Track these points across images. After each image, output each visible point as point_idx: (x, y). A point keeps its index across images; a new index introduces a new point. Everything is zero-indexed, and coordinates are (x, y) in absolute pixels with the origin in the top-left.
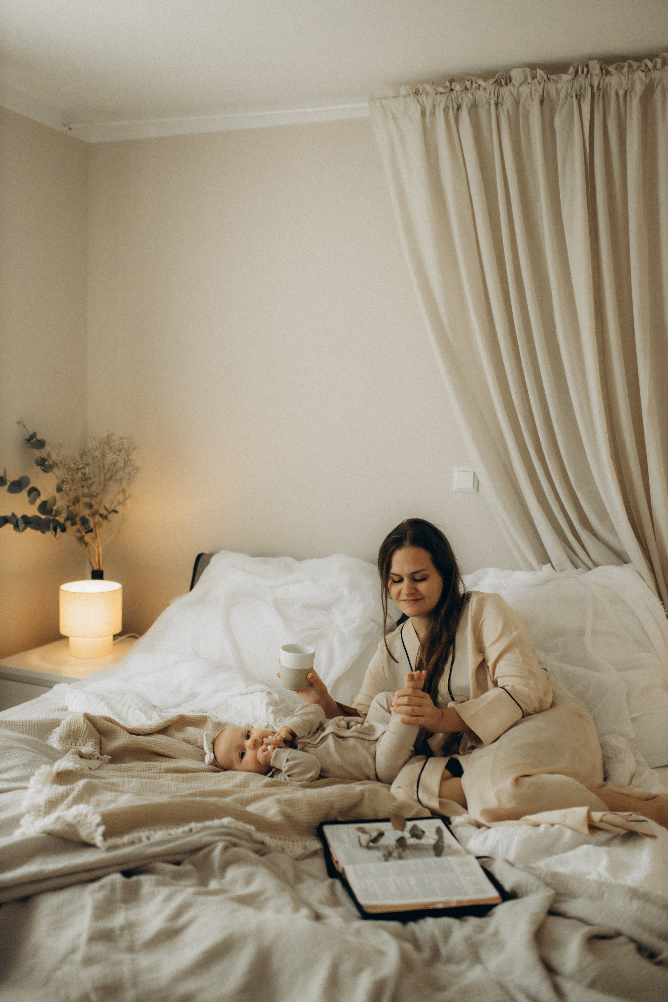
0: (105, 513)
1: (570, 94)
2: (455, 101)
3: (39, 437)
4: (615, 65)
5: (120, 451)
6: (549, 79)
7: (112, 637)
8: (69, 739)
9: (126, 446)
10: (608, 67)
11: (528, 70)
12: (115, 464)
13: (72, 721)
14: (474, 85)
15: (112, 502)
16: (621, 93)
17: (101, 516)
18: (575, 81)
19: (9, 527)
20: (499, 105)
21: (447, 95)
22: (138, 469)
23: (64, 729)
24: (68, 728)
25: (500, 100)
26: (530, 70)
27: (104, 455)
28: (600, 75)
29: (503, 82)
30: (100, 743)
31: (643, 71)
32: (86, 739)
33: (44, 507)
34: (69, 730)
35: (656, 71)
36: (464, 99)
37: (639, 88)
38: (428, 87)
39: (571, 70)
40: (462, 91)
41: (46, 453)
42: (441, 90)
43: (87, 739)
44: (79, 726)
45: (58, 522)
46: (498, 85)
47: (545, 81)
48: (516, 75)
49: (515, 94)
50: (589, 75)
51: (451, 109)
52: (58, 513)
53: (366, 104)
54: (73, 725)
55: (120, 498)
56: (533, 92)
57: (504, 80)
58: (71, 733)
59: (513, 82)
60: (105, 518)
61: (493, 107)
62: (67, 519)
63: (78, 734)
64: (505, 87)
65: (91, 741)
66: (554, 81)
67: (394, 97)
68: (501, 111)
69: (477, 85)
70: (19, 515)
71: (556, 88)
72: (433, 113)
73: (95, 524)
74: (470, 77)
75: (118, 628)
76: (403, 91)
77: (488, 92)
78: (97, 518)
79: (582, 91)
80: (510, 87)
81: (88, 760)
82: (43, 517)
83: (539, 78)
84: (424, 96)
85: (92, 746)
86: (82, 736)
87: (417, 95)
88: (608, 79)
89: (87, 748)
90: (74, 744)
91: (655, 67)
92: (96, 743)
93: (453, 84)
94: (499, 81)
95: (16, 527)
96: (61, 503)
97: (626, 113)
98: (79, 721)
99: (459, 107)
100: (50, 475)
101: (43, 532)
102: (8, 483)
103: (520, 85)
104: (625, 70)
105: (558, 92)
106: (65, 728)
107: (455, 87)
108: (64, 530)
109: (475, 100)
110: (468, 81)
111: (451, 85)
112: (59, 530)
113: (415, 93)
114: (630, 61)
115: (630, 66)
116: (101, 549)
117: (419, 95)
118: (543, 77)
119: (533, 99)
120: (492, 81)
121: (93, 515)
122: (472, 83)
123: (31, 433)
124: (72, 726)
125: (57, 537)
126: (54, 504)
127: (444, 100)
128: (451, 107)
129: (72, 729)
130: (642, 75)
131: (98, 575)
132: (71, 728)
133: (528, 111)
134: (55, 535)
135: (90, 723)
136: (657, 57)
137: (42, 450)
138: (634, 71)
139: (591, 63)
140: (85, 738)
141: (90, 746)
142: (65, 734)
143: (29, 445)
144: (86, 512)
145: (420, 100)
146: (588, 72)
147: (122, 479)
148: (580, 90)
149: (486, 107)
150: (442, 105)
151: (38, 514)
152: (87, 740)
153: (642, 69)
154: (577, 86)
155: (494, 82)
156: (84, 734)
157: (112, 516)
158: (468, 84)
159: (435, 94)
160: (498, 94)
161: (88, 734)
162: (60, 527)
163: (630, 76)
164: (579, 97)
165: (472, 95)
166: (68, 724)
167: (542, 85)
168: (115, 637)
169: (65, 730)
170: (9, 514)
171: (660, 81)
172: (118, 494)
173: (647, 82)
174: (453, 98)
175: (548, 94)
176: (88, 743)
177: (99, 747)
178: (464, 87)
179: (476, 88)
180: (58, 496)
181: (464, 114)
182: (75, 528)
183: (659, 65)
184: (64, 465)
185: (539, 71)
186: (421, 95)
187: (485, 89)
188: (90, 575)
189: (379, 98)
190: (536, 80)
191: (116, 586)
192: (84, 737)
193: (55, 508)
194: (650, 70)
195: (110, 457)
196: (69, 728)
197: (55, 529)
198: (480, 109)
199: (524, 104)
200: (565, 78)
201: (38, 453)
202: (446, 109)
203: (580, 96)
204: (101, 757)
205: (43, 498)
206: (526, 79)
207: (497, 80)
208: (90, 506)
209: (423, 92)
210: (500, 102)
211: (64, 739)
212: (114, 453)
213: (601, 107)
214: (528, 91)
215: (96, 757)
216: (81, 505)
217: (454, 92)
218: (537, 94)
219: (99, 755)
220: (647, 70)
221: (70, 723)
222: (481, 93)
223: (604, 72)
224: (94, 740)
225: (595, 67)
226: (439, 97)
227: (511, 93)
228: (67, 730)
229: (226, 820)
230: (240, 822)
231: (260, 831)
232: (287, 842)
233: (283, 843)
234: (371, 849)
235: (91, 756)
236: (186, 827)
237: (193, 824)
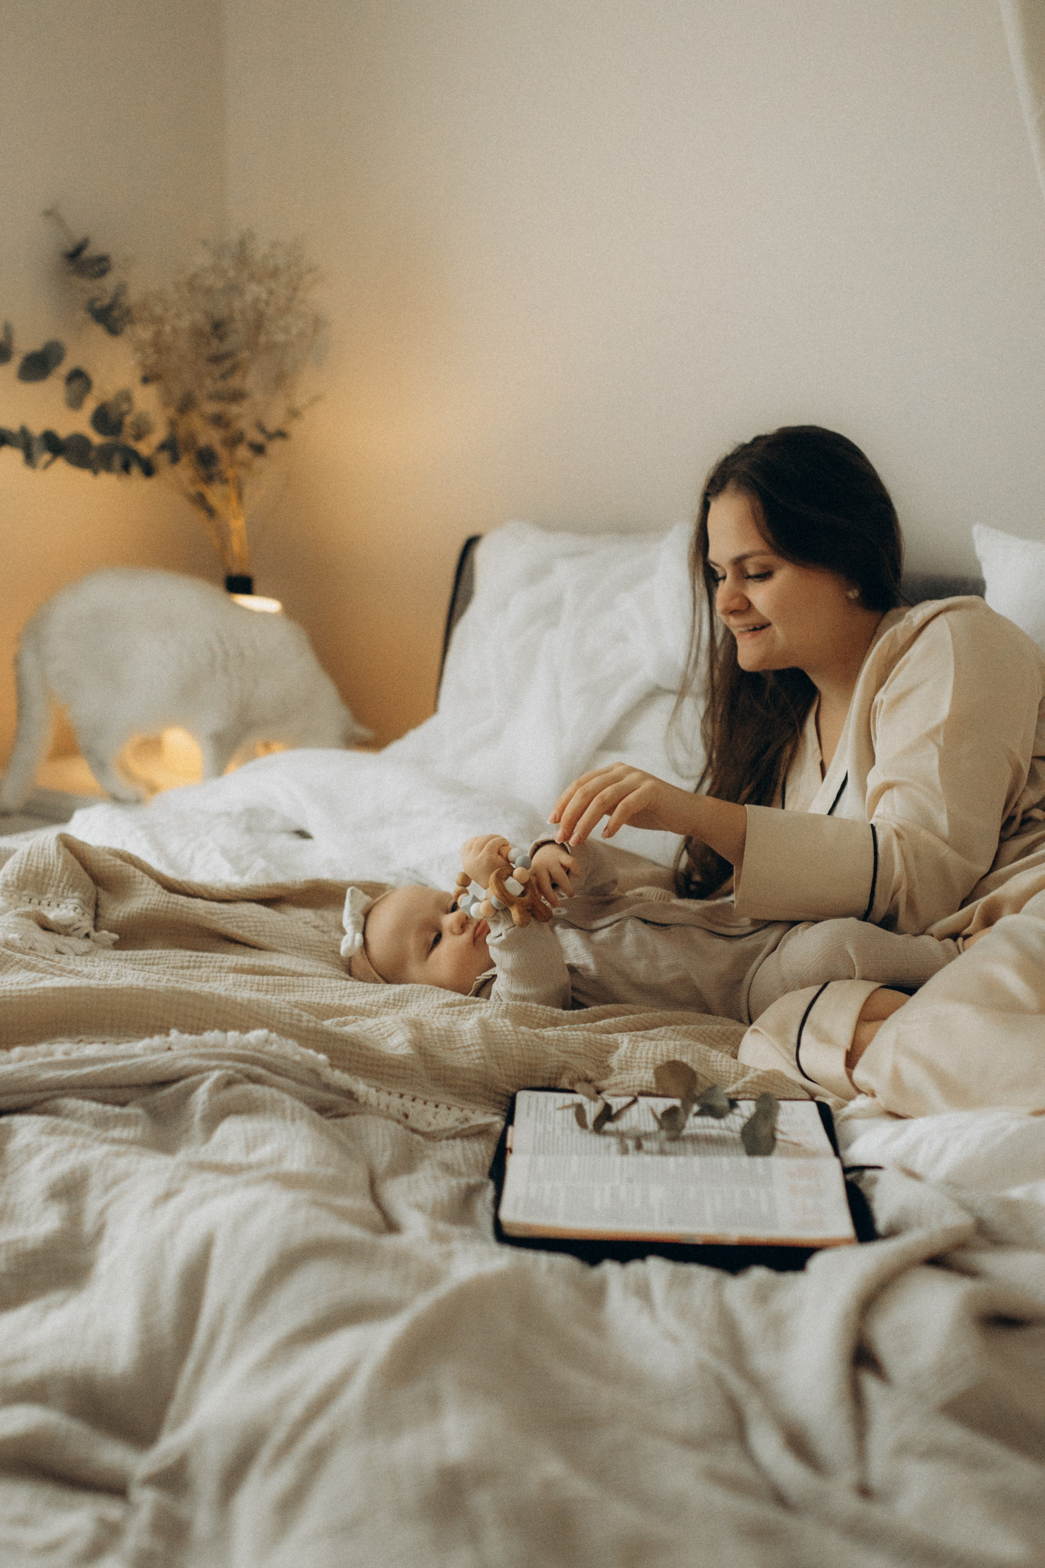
8: (24, 889)
13: (33, 850)
23: (15, 867)
24: (23, 866)
30: (97, 906)
32: (63, 892)
34: (26, 869)
43: (65, 891)
44: (47, 861)
54: (35, 859)
58: (31, 876)
63: (46, 880)
65: (73, 898)
81: (62, 938)
85: (76, 908)
86: (53, 886)
89: (64, 911)
90: (35, 901)
92: (84, 903)
98: (47, 852)
106: (17, 865)
124: (33, 860)
129: (33, 869)
132: (31, 865)
135: (72, 857)
140: (60, 890)
141: (71, 907)
142: (15, 876)
151: (86, 431)
152: (65, 894)
156: (60, 881)
161: (68, 880)
166: (25, 857)
169: (17, 869)
176: (67, 901)
177: (92, 913)
192: (58, 887)
196: (26, 865)
204: (93, 934)
211: (12, 889)
215: (86, 931)
219: (91, 929)
221: (29, 854)
224: (81, 895)
228: (20, 868)
229: (256, 1035)
230: (290, 1042)
231: (344, 1069)
232: (419, 1105)
233: (409, 1104)
234: (605, 1133)
235: (70, 930)
236: (157, 1040)
237: (174, 1033)
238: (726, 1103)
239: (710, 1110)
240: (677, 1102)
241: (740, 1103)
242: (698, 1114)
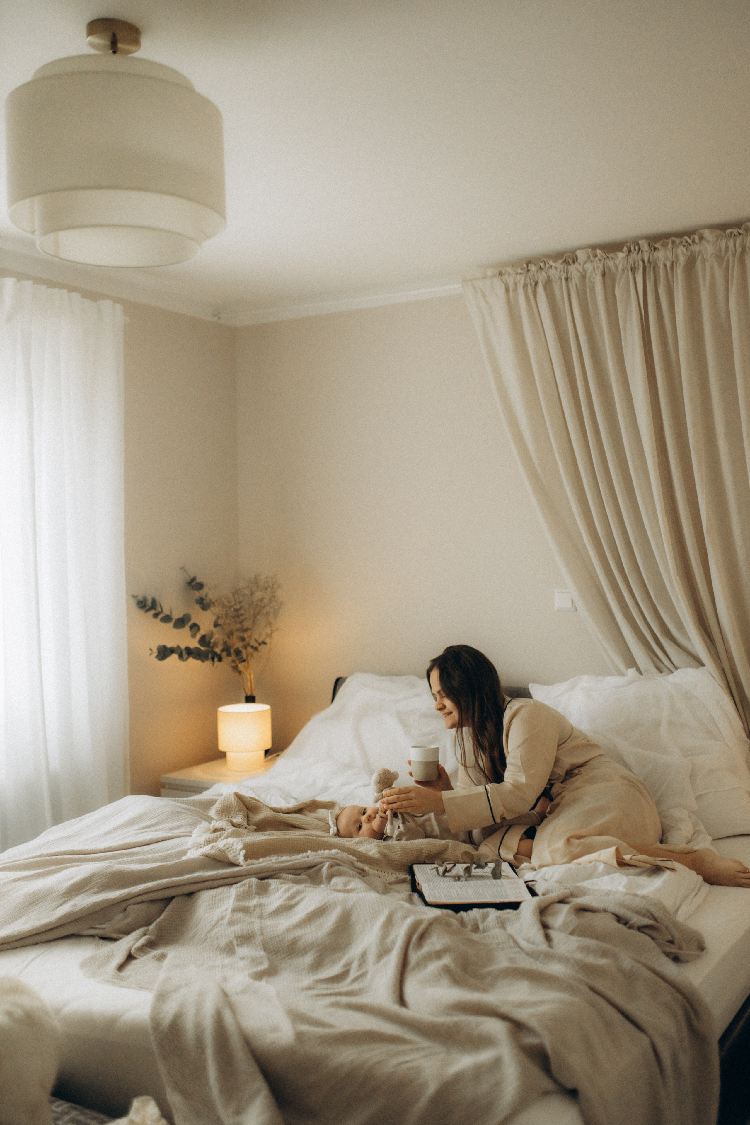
0: (255, 644)
1: (626, 267)
2: (532, 279)
3: (198, 580)
4: (662, 242)
5: (266, 589)
6: (608, 257)
7: (263, 753)
8: (226, 813)
9: (270, 584)
10: (655, 244)
11: (590, 250)
12: (262, 600)
13: (225, 798)
14: (547, 266)
15: (260, 634)
16: (668, 264)
17: (252, 647)
18: (629, 257)
19: (175, 657)
20: (569, 280)
21: (525, 275)
22: (281, 604)
23: (220, 805)
25: (569, 275)
26: (592, 250)
27: (252, 594)
28: (650, 250)
29: (570, 261)
30: (248, 817)
31: (684, 246)
32: (237, 812)
33: (203, 640)
34: (224, 806)
35: (695, 245)
36: (539, 276)
37: (682, 260)
38: (509, 269)
39: (625, 249)
40: (537, 271)
41: (204, 593)
42: (519, 271)
44: (231, 802)
45: (215, 653)
46: (567, 264)
47: (605, 259)
48: (581, 255)
49: (581, 270)
50: (640, 251)
51: (529, 285)
52: (215, 644)
53: (460, 286)
54: (226, 802)
55: (268, 630)
56: (596, 269)
57: (572, 259)
58: (225, 808)
59: (579, 260)
60: (256, 649)
61: (564, 281)
62: (223, 650)
63: (230, 809)
64: (572, 264)
65: (241, 814)
66: (612, 258)
67: (483, 278)
68: (570, 285)
69: (549, 265)
70: (183, 647)
71: (614, 263)
72: (516, 289)
73: (247, 655)
74: (542, 259)
75: (268, 745)
76: (489, 273)
77: (559, 270)
78: (249, 649)
79: (636, 265)
80: (576, 265)
81: (238, 829)
82: (203, 648)
83: (599, 256)
84: (507, 276)
85: (242, 818)
86: (233, 810)
87: (501, 275)
88: (656, 254)
89: (238, 819)
90: (227, 816)
91: (694, 241)
92: (244, 816)
93: (529, 265)
94: (567, 261)
95: (181, 656)
96: (218, 636)
97: (673, 279)
98: (231, 799)
99: (536, 284)
100: (209, 612)
101: (203, 661)
102: (174, 621)
103: (585, 263)
104: (670, 246)
105: (616, 267)
107: (531, 267)
108: (220, 659)
109: (549, 277)
110: (541, 262)
111: (527, 266)
112: (216, 659)
113: (500, 274)
114: (673, 238)
115: (673, 242)
116: (252, 676)
117: (503, 276)
118: (603, 256)
119: (596, 273)
120: (560, 262)
121: (245, 647)
122: (545, 263)
123: (192, 576)
125: (215, 665)
126: (211, 638)
127: (523, 279)
128: (529, 283)
129: (226, 805)
130: (684, 249)
131: (250, 699)
133: (594, 283)
134: (213, 664)
135: (239, 801)
136: (695, 234)
137: (201, 592)
138: (677, 246)
139: (640, 242)
141: (240, 818)
142: (221, 808)
143: (190, 587)
144: (239, 645)
145: (504, 280)
146: (639, 249)
147: (268, 613)
148: (634, 264)
149: (559, 283)
150: (522, 283)
151: (198, 646)
152: (238, 814)
153: (684, 244)
154: (631, 261)
155: (563, 262)
156: (235, 809)
157: (262, 648)
158: (542, 265)
159: (515, 276)
160: (567, 271)
161: (238, 809)
162: (218, 657)
163: (674, 250)
164: (633, 270)
165: (546, 273)
166: (223, 802)
167: (602, 261)
168: (267, 752)
170: (175, 646)
171: (700, 252)
172: (266, 626)
173: (689, 254)
174: (531, 276)
175: (609, 269)
176: (238, 816)
177: (246, 819)
178: (539, 267)
179: (549, 267)
180: (215, 630)
181: (540, 289)
182: (230, 659)
183: (697, 240)
184: (219, 604)
185: (599, 252)
186: (504, 275)
187: (556, 268)
188: (243, 699)
189: (471, 280)
190: (597, 258)
191: (266, 707)
192: (235, 811)
193: (212, 641)
194: (690, 245)
195: (258, 595)
196: (224, 804)
197: (213, 659)
198: (553, 284)
199: (590, 278)
200: (621, 255)
201: (197, 594)
202: (525, 286)
203: (635, 268)
204: (248, 827)
205: (202, 632)
206: (589, 257)
207: (565, 260)
208: (243, 639)
209: (505, 273)
210: (570, 278)
211: (220, 811)
212: (261, 591)
213: (652, 277)
214: (591, 268)
215: (245, 826)
216: (235, 637)
217: (531, 272)
218: (599, 270)
220: (687, 245)
221: (224, 800)
222: (552, 272)
223: (652, 248)
224: (243, 813)
225: (644, 245)
226: (519, 277)
227: (578, 270)
228: (222, 805)
229: (334, 851)
230: (345, 853)
231: (361, 862)
232: (383, 873)
233: (380, 873)
234: (446, 877)
235: (240, 826)
236: (304, 854)
237: (309, 852)
238: (484, 864)
239: (479, 866)
240: (469, 865)
241: (488, 864)
242: (475, 868)
